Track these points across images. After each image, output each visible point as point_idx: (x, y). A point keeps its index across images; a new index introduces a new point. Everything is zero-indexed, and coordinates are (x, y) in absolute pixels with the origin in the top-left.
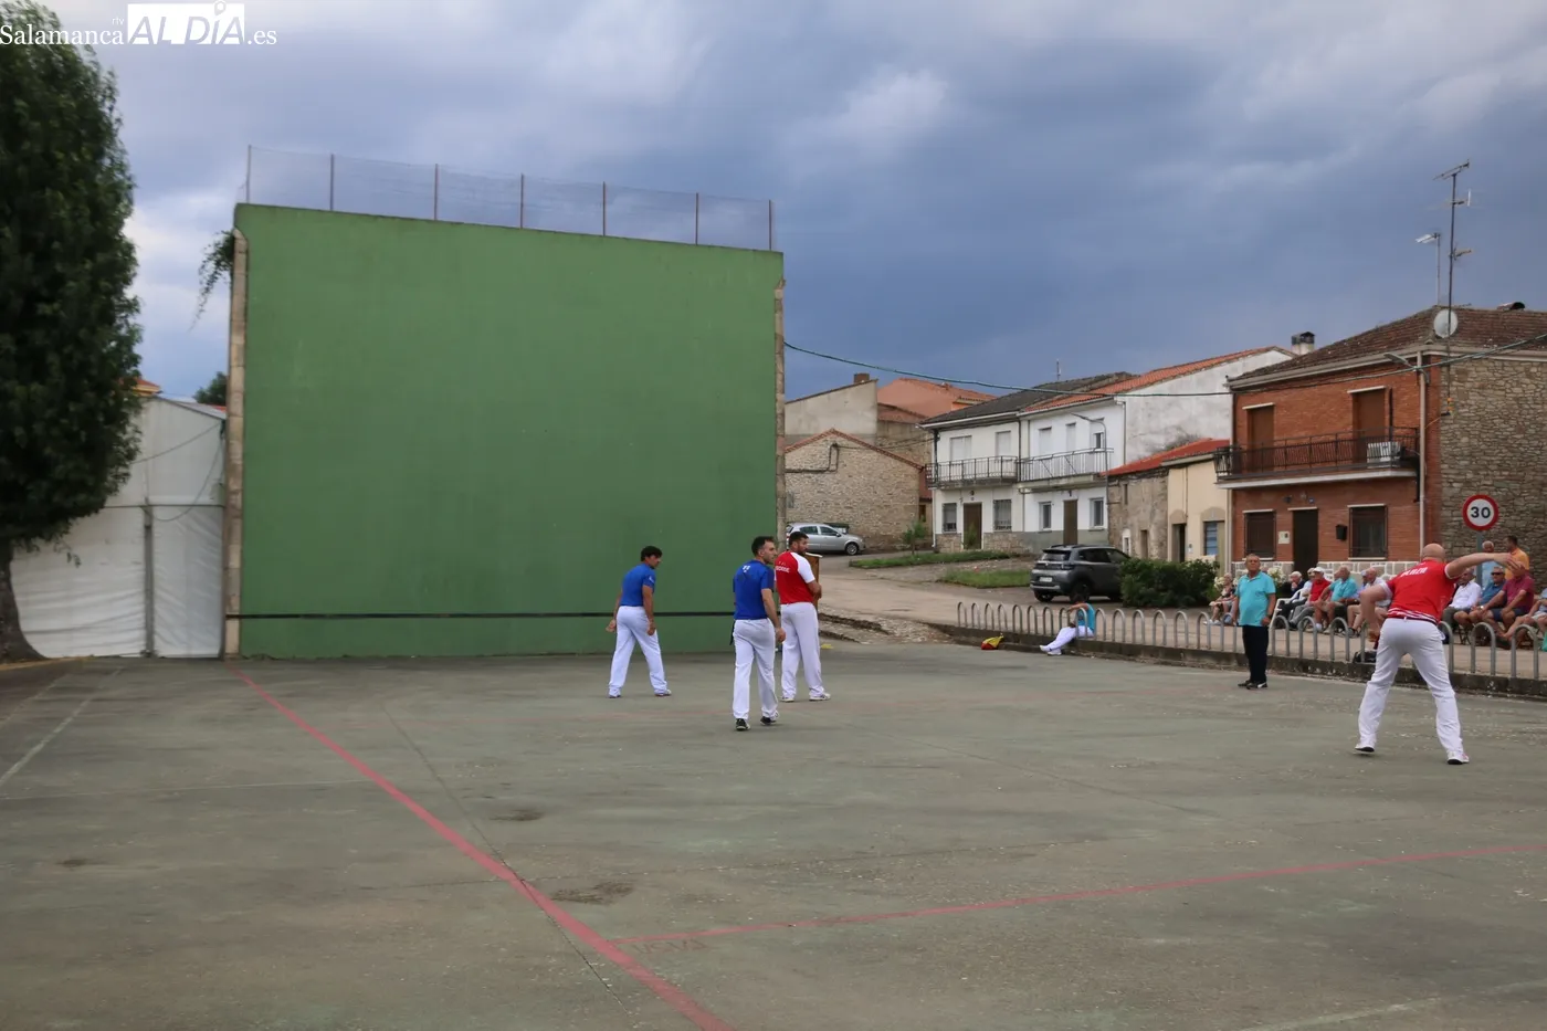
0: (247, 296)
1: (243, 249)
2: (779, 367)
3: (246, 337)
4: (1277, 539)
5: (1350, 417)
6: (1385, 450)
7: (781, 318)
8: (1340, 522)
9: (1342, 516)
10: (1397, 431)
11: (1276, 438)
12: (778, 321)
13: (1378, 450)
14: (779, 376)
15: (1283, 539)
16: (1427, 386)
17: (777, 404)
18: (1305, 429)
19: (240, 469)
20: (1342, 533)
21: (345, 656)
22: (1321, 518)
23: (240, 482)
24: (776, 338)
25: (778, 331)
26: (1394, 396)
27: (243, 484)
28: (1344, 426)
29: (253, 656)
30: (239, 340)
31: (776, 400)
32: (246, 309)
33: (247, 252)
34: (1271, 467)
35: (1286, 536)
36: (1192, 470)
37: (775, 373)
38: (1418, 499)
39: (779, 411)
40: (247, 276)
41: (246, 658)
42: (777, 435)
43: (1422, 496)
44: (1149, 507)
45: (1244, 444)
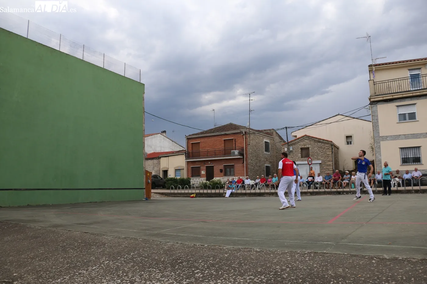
4: (201, 173)
5: (223, 145)
6: (236, 152)
7: (144, 102)
8: (221, 168)
9: (221, 167)
10: (237, 148)
11: (200, 149)
13: (234, 152)
14: (144, 119)
15: (203, 172)
16: (245, 138)
17: (143, 127)
18: (210, 147)
20: (221, 171)
21: (29, 205)
22: (215, 167)
25: (143, 106)
26: (236, 140)
28: (221, 146)
34: (200, 156)
35: (204, 172)
36: (169, 157)
38: (244, 163)
43: (245, 162)
44: (152, 167)
45: (190, 151)
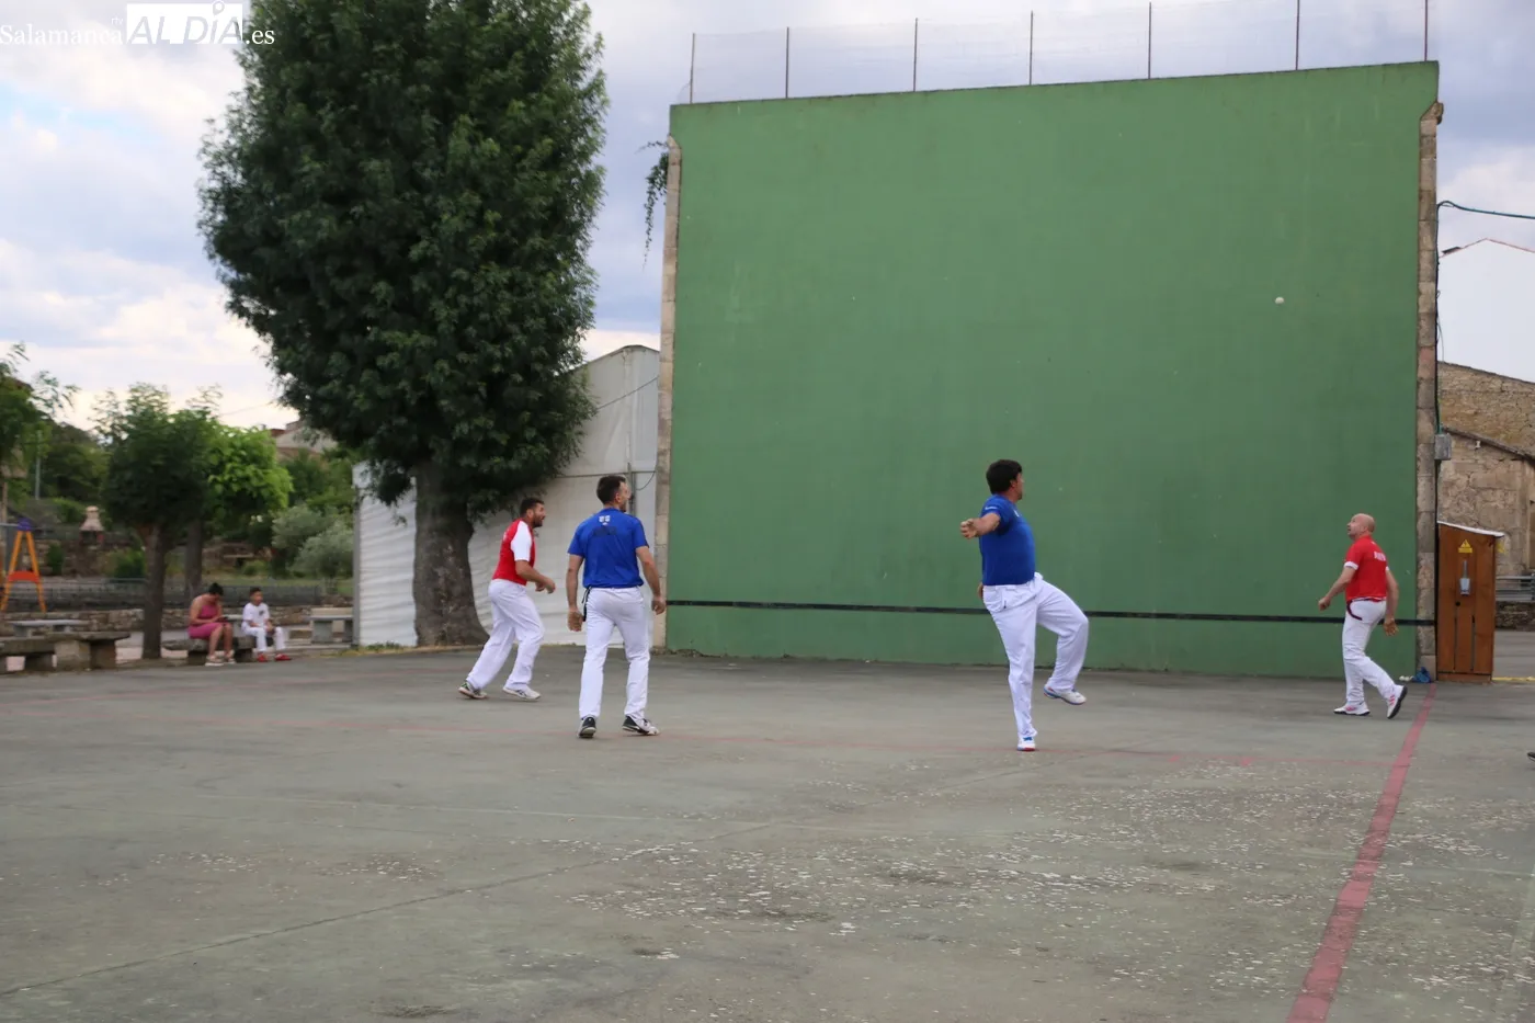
0: (679, 216)
1: (677, 160)
2: (1426, 241)
3: (677, 267)
12: (1425, 170)
14: (1426, 256)
17: (1421, 299)
19: (670, 423)
21: (786, 656)
23: (669, 440)
24: (1420, 198)
25: (1426, 185)
27: (672, 444)
29: (680, 651)
30: (672, 270)
31: (1419, 293)
32: (678, 230)
33: (681, 163)
37: (1419, 251)
39: (1423, 310)
40: (680, 191)
41: (672, 653)
42: (1419, 348)
